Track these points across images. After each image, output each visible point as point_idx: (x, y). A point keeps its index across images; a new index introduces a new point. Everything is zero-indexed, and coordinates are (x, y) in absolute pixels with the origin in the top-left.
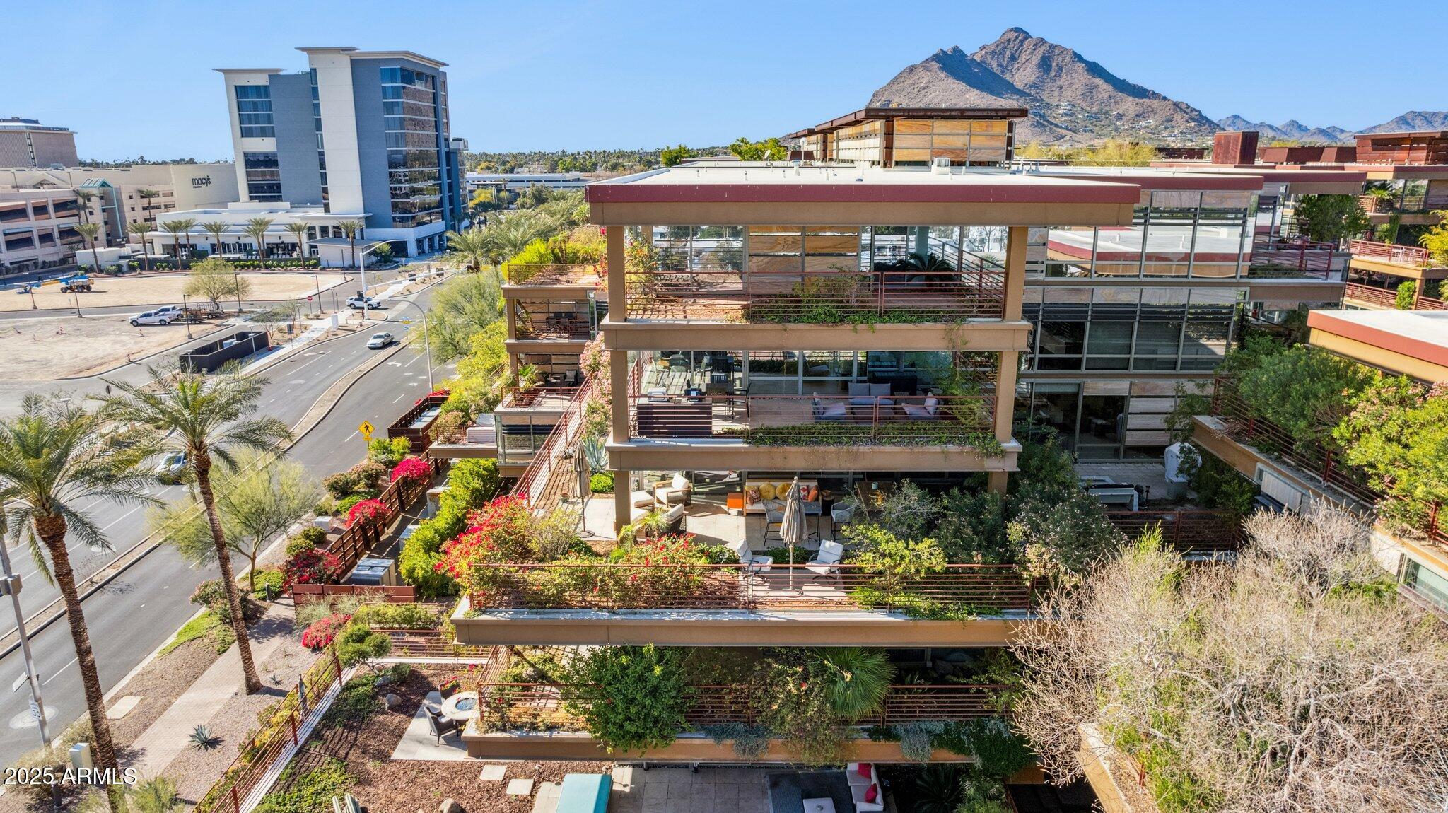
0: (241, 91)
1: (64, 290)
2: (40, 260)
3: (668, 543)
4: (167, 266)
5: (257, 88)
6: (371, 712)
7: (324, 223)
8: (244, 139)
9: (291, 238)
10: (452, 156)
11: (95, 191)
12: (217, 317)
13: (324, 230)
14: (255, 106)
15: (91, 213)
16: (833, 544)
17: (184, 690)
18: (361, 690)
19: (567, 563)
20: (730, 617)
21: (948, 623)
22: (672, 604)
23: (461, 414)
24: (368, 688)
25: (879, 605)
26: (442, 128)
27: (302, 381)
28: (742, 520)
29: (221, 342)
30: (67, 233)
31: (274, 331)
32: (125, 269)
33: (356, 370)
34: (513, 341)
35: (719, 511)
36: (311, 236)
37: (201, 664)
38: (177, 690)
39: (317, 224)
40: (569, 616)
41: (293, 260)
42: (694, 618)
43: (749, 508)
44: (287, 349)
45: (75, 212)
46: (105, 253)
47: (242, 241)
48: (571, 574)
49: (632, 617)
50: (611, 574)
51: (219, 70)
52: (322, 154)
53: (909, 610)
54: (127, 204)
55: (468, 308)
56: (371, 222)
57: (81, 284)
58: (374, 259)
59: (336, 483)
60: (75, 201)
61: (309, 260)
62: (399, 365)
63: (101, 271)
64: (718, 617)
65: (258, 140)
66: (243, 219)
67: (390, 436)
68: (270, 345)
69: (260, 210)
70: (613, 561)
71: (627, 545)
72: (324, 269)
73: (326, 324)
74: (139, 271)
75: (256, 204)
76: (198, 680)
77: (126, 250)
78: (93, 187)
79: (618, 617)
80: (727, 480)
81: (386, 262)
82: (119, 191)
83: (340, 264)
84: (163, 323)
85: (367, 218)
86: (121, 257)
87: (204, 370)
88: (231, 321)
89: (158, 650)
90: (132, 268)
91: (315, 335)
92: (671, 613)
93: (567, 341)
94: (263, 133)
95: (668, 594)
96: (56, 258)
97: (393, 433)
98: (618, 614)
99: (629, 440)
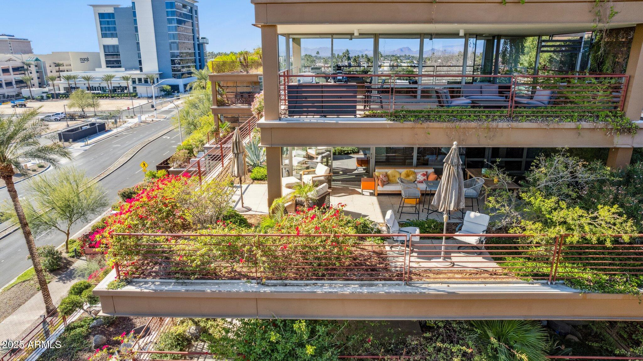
0: (101, 16)
1: (13, 107)
2: (6, 94)
3: (318, 213)
4: (65, 97)
5: (109, 14)
6: (80, 350)
7: (140, 77)
8: (104, 39)
9: (124, 84)
10: (201, 46)
11: (33, 62)
12: (83, 118)
13: (140, 80)
14: (108, 23)
15: (31, 73)
16: (478, 214)
17: (9, 314)
18: (78, 330)
19: (214, 232)
20: (386, 289)
21: (620, 296)
22: (323, 275)
23: (187, 151)
24: (84, 329)
25: (538, 276)
26: (196, 32)
27: (119, 145)
28: (375, 199)
29: (81, 127)
30: (19, 82)
31: (109, 123)
32: (45, 98)
33: (147, 140)
34: (215, 107)
35: (354, 192)
36: (134, 82)
37: (25, 297)
38: (6, 314)
39: (137, 77)
40: (215, 288)
41: (124, 94)
42: (348, 291)
43: (380, 189)
44: (115, 131)
45: (23, 72)
46: (36, 91)
47: (101, 86)
48: (219, 244)
49: (282, 289)
50: (259, 245)
51: (91, 5)
52: (138, 43)
53: (572, 282)
54: (48, 69)
55: (201, 106)
56: (162, 76)
57: (21, 103)
58: (163, 93)
59: (125, 193)
60: (23, 67)
61: (132, 93)
62: (169, 138)
63: (33, 99)
64: (373, 289)
65: (110, 39)
66: (101, 75)
67: (157, 170)
68: (106, 129)
69: (111, 71)
70: (263, 231)
71: (279, 214)
72: (139, 98)
73: (136, 120)
74: (51, 99)
75: (109, 69)
76: (21, 307)
77: (46, 89)
78: (32, 61)
79: (268, 290)
80: (356, 172)
81: (169, 95)
82: (44, 63)
83: (146, 95)
84: (56, 120)
85: (160, 74)
86: (43, 93)
87: (71, 140)
88: (90, 119)
89: (3, 288)
90: (48, 98)
91: (130, 125)
92: (323, 285)
93: (247, 107)
94: (112, 36)
95: (319, 265)
96: (14, 94)
97: (159, 168)
98: (268, 286)
99: (280, 119)
